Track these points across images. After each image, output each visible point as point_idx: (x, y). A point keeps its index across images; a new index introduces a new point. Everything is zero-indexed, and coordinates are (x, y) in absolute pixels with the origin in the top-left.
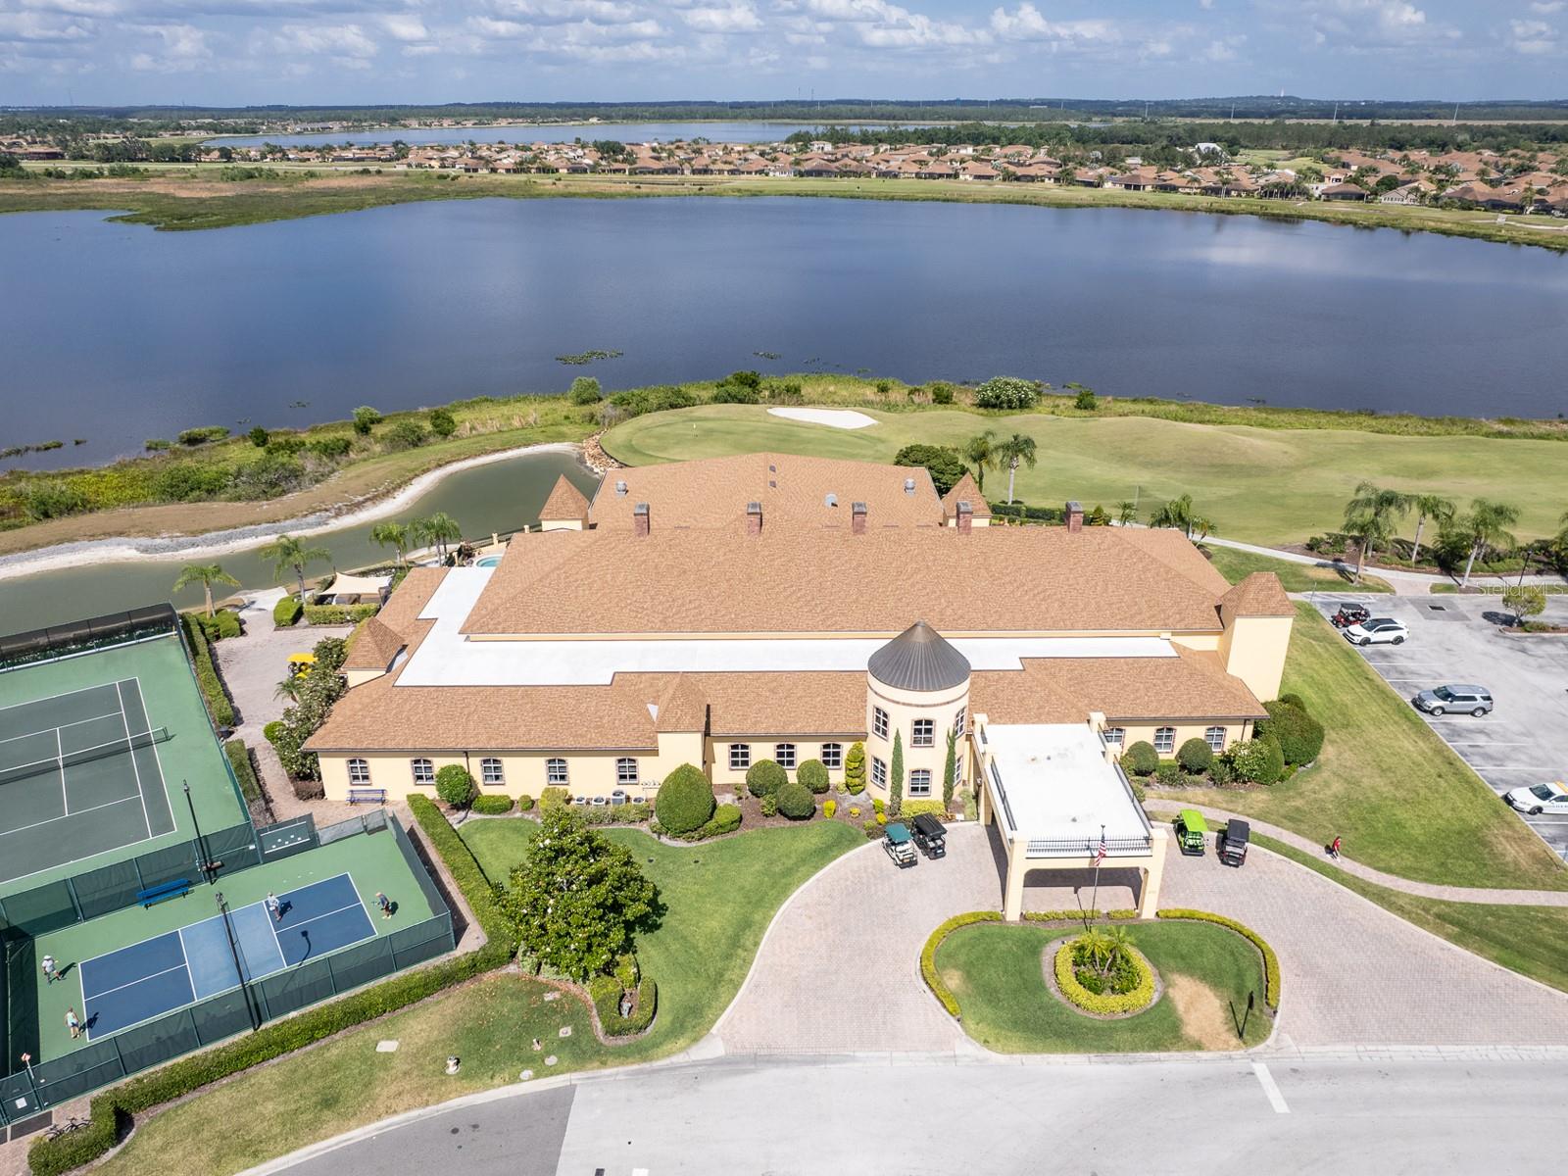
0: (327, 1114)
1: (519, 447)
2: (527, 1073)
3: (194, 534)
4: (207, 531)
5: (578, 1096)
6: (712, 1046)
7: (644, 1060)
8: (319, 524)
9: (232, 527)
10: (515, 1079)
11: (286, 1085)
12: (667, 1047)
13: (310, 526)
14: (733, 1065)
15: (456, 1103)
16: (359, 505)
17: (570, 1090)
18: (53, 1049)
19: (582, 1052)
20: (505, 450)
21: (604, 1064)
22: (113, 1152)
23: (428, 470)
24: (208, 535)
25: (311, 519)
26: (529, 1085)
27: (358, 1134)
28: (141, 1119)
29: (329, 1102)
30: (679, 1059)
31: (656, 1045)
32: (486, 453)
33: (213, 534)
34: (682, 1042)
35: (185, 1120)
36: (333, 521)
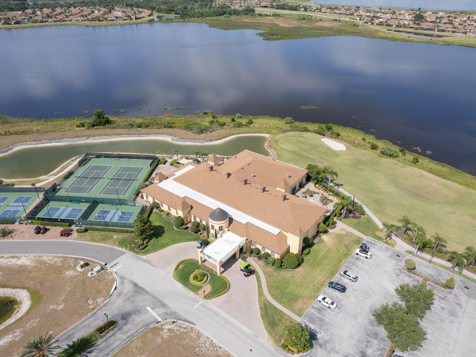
0: (103, 241)
1: (258, 133)
2: (124, 248)
3: (181, 139)
4: (183, 139)
5: (126, 254)
6: (145, 257)
7: (137, 254)
8: (202, 143)
9: (187, 139)
10: (122, 248)
11: (103, 235)
12: (141, 254)
13: (201, 143)
14: (144, 260)
15: (115, 247)
16: (212, 140)
17: (126, 253)
18: (89, 219)
19: (132, 249)
20: (254, 133)
21: (132, 252)
22: (84, 233)
23: (234, 135)
24: (183, 140)
25: (202, 141)
26: (123, 250)
27: (103, 245)
28: (89, 231)
29: (104, 240)
30: (140, 256)
31: (139, 253)
32: (250, 133)
33: (184, 140)
34: (142, 254)
35: (91, 234)
36: (206, 143)
